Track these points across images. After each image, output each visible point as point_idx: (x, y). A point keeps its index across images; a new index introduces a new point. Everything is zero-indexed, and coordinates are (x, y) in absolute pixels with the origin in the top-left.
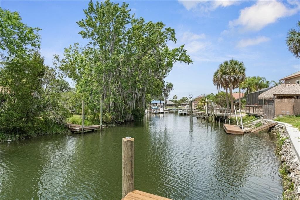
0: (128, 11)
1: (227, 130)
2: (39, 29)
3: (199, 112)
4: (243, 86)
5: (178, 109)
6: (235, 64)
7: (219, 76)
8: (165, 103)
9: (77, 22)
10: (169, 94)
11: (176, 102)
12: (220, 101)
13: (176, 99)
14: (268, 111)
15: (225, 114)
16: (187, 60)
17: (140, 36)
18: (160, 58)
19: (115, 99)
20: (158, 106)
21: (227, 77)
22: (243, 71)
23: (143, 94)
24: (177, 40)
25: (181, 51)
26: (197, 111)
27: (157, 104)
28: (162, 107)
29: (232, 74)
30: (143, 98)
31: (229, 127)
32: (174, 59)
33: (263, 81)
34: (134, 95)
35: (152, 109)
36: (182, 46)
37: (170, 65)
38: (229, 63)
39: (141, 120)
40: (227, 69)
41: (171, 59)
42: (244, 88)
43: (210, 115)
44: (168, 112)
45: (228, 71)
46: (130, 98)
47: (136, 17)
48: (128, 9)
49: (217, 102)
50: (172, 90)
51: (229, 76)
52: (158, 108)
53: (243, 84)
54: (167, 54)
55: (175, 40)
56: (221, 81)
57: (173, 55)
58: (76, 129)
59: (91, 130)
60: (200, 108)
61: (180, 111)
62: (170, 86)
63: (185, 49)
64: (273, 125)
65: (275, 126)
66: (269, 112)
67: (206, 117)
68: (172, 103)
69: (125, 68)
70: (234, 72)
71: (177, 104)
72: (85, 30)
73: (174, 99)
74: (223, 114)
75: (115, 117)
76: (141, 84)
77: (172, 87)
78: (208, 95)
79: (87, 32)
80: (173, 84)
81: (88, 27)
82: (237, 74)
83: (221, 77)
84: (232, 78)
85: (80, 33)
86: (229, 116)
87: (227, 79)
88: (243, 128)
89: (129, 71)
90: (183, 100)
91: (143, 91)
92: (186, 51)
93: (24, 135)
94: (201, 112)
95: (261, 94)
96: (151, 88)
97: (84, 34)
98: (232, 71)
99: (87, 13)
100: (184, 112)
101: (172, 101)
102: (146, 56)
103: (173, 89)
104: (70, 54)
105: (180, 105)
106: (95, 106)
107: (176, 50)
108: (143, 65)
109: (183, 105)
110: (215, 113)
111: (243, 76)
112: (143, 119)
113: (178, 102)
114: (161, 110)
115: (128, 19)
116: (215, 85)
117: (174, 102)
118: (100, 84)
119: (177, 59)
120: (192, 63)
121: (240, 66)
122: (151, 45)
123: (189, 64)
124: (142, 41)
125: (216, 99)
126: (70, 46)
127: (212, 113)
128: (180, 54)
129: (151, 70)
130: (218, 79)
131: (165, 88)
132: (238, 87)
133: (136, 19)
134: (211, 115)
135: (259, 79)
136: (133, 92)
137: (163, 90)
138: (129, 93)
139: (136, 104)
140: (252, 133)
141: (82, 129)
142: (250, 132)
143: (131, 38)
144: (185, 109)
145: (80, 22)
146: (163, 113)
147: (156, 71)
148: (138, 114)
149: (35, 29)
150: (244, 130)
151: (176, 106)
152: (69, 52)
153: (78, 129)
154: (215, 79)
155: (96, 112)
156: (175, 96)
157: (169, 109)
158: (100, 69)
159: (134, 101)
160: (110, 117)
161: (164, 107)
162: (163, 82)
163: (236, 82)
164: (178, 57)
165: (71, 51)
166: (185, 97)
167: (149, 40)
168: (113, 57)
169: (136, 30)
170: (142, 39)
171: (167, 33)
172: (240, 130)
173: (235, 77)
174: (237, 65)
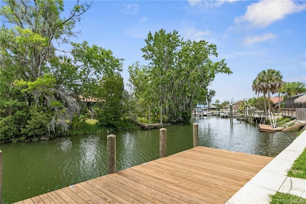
0: (178, 37)
1: (260, 128)
2: (123, 60)
3: (240, 115)
4: (282, 91)
5: (220, 112)
6: (273, 73)
7: (257, 84)
8: (209, 107)
9: (141, 49)
10: (211, 99)
11: (218, 105)
12: (259, 105)
13: (218, 103)
14: (301, 113)
15: (262, 116)
16: (228, 71)
17: (188, 55)
18: (204, 71)
19: (170, 104)
20: (201, 109)
21: (264, 84)
22: (280, 78)
23: (190, 101)
24: (218, 54)
25: (222, 64)
26: (238, 113)
27: (200, 108)
28: (205, 111)
29: (269, 82)
30: (191, 103)
31: (263, 126)
32: (216, 71)
33: (303, 86)
34: (184, 101)
35: (197, 113)
36: (223, 61)
37: (213, 76)
38: (267, 72)
39: (188, 121)
40: (265, 77)
41: (214, 71)
42: (283, 93)
43: (248, 117)
44: (211, 114)
45: (265, 79)
46: (181, 103)
47: (184, 41)
48: (178, 35)
49: (256, 106)
50: (214, 96)
51: (266, 83)
52: (202, 111)
53: (282, 89)
54: (210, 67)
55: (216, 54)
56: (259, 88)
57: (216, 68)
58: (145, 126)
59: (154, 127)
60: (241, 112)
61: (222, 114)
62: (213, 93)
63: (225, 62)
64: (303, 125)
65: (304, 126)
66: (301, 115)
67: (245, 119)
68: (215, 107)
69: (177, 81)
70: (271, 79)
71: (219, 107)
72: (146, 54)
73: (216, 103)
74: (260, 116)
75: (169, 118)
76: (189, 93)
77: (214, 94)
78: (250, 99)
79: (148, 55)
80: (215, 91)
81: (148, 52)
82: (274, 81)
83: (259, 84)
84: (269, 85)
85: (143, 56)
86: (266, 118)
87: (265, 86)
88: (274, 128)
89: (180, 83)
90: (225, 103)
91: (191, 97)
92: (227, 64)
93: (115, 129)
94: (241, 115)
95: (297, 99)
96: (197, 96)
97: (146, 57)
98: (269, 78)
99: (147, 41)
100: (225, 115)
101: (215, 105)
102: (194, 71)
103: (216, 95)
104: (133, 70)
105: (222, 109)
106: (156, 110)
107: (217, 64)
108: (191, 78)
109: (225, 108)
110: (253, 116)
111: (280, 82)
112: (190, 120)
113: (220, 106)
114: (204, 113)
115: (178, 44)
116: (253, 91)
117: (216, 106)
118: (158, 93)
119: (219, 71)
120: (232, 74)
121: (277, 75)
122: (197, 61)
123: (229, 74)
124: (190, 60)
125: (255, 103)
126: (132, 65)
127: (251, 115)
128: (221, 67)
129: (197, 82)
130: (256, 86)
131: (208, 94)
132: (277, 92)
133: (185, 42)
134: (250, 117)
135: (299, 84)
136: (184, 99)
137: (207, 96)
138: (180, 100)
139: (185, 108)
140: (284, 131)
141: (149, 126)
142: (281, 130)
143: (180, 57)
144: (227, 112)
145: (143, 49)
146: (206, 116)
147: (201, 81)
148: (186, 116)
149: (121, 59)
150: (275, 129)
151: (218, 109)
152: (132, 69)
153: (147, 126)
154: (254, 86)
155: (157, 114)
156: (218, 100)
157: (212, 112)
158: (158, 83)
159: (184, 106)
160: (166, 118)
161: (208, 110)
162: (207, 90)
163: (273, 89)
164: (220, 70)
165: (133, 68)
166: (227, 101)
167: (196, 58)
168: (168, 74)
169: (185, 51)
170: (190, 57)
171: (209, 49)
172: (272, 128)
173: (272, 84)
174: (274, 74)
